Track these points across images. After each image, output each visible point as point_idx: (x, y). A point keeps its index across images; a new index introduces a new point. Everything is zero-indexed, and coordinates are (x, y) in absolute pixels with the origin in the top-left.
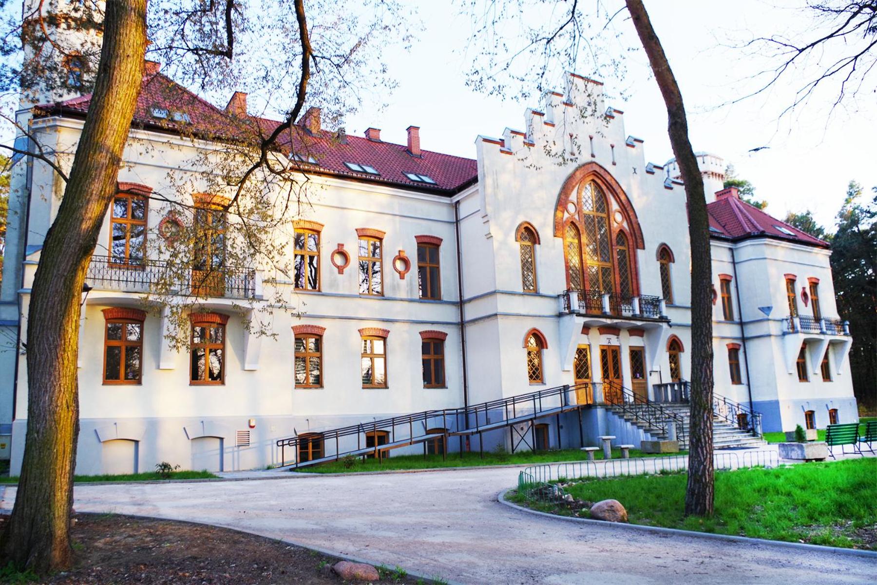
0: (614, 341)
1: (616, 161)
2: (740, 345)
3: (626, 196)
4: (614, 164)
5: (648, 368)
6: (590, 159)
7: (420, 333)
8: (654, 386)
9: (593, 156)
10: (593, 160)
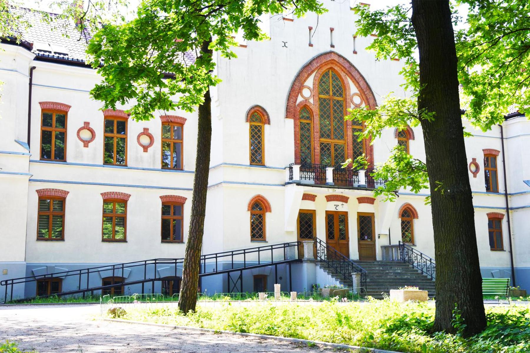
0: (342, 207)
1: (356, 50)
2: (503, 215)
3: (366, 82)
4: (355, 52)
5: (377, 232)
6: (329, 49)
7: (161, 197)
8: (382, 247)
9: (332, 46)
10: (332, 49)
